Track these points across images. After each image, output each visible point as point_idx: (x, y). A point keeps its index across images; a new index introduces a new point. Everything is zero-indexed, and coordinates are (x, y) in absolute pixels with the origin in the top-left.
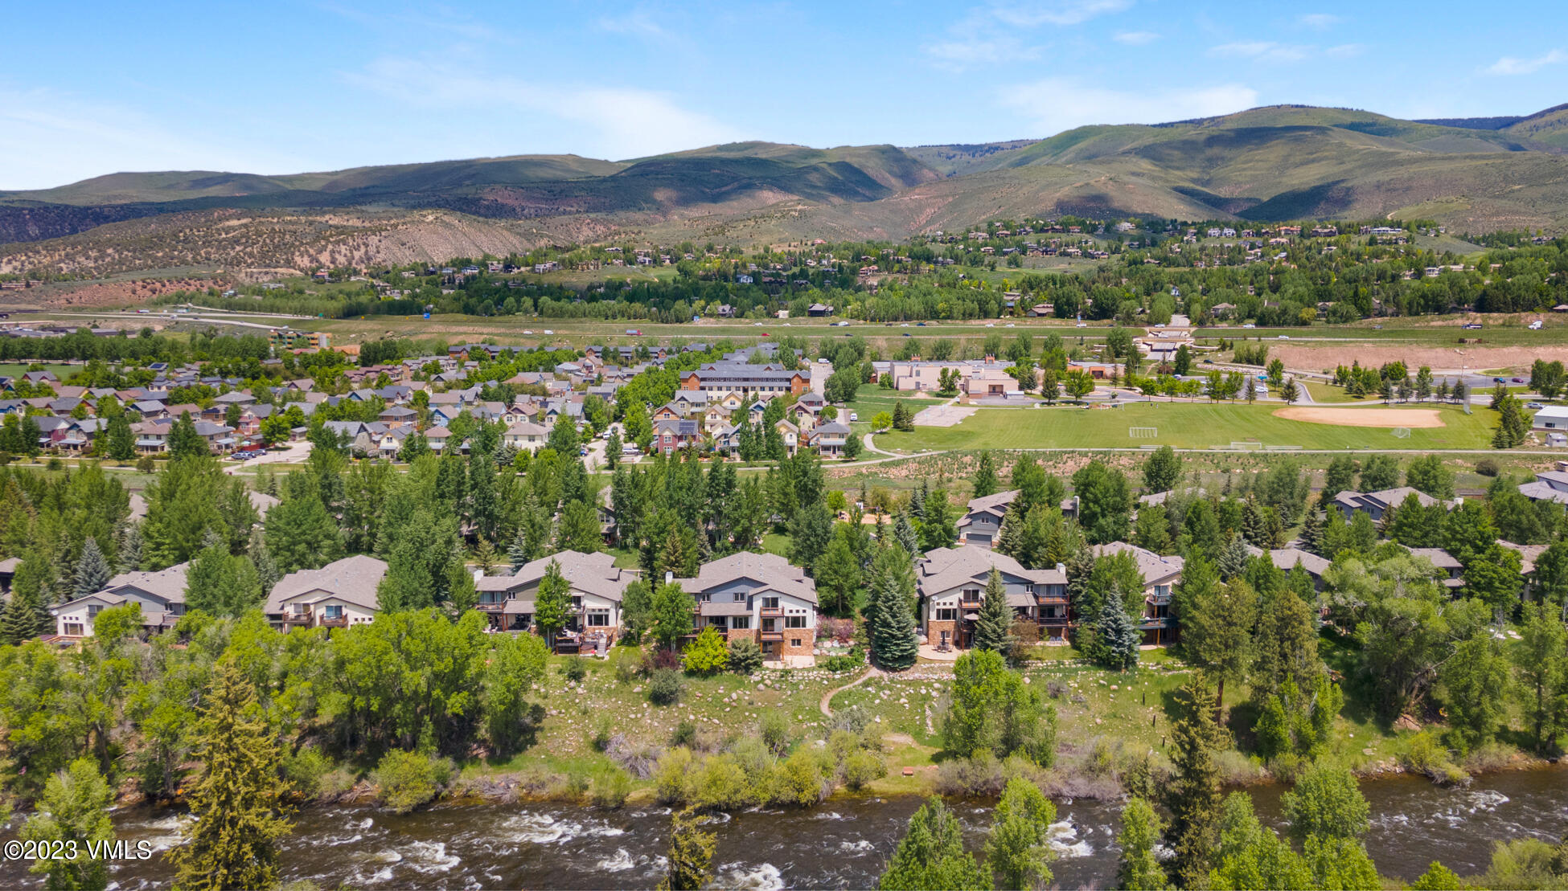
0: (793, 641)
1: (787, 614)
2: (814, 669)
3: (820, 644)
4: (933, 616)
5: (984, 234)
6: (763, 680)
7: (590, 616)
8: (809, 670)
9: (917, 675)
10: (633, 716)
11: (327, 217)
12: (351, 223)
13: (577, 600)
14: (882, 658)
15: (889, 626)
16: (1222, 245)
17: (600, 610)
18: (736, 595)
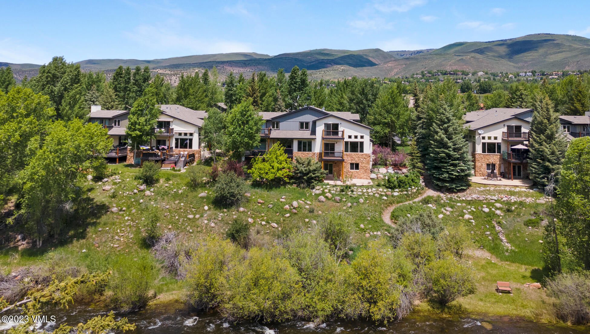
0: (352, 164)
1: (347, 139)
2: (372, 187)
3: (376, 170)
4: (479, 149)
5: (420, 76)
6: (323, 193)
7: (177, 140)
8: (368, 187)
9: (474, 196)
10: (191, 216)
11: (158, 70)
12: (166, 72)
13: (166, 125)
14: (439, 180)
15: (445, 146)
16: (527, 79)
17: (186, 134)
18: (302, 124)
